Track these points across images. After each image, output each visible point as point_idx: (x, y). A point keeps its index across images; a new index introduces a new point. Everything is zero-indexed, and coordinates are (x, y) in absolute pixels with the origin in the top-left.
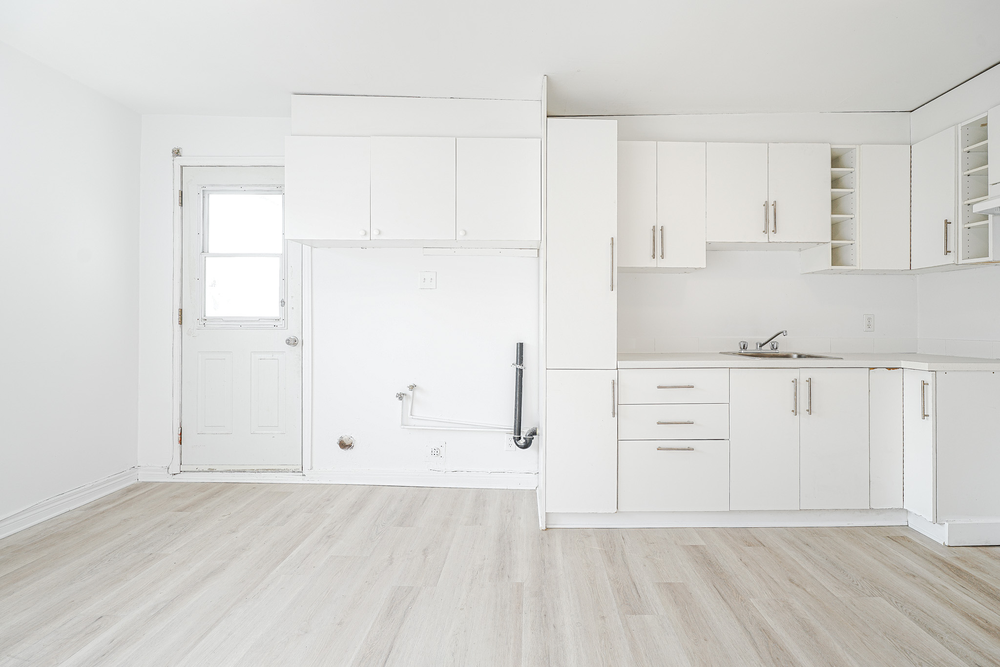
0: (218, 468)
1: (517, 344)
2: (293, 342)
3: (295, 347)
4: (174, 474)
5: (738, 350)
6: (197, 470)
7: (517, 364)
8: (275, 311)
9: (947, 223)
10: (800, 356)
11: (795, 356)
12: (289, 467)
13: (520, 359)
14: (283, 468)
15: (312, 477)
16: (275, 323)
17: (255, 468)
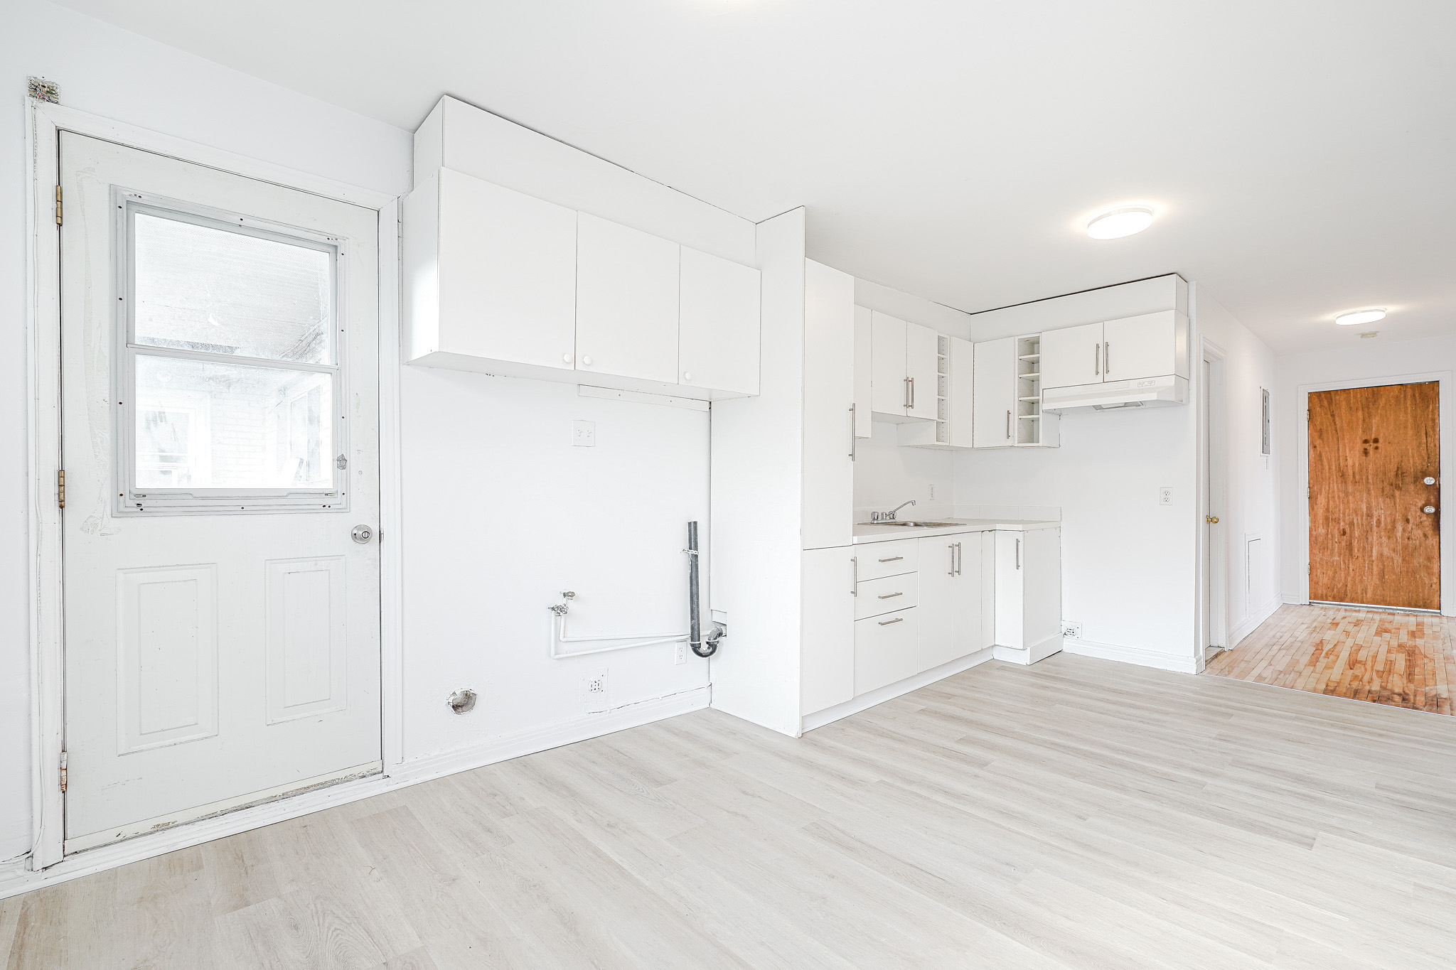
0: (180, 818)
1: (690, 524)
2: (362, 536)
3: (364, 545)
4: (46, 868)
5: (870, 520)
6: (120, 837)
7: (690, 548)
8: (324, 477)
9: (1009, 413)
10: (916, 525)
11: (912, 524)
12: (356, 771)
13: (693, 542)
14: (341, 775)
15: (403, 775)
16: (326, 501)
17: (279, 792)
